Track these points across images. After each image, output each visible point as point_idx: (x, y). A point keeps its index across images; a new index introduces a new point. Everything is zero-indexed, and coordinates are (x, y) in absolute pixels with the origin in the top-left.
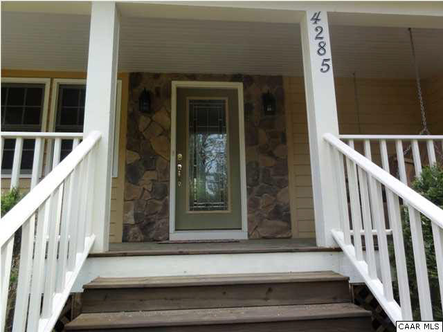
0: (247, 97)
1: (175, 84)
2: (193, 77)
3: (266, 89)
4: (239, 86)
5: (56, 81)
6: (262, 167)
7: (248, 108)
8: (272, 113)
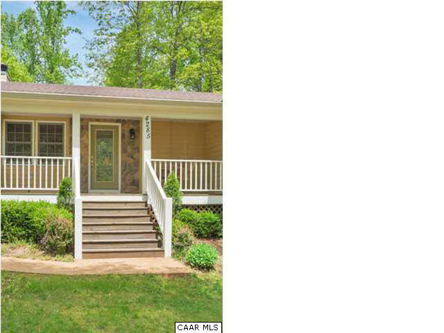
0: (123, 131)
1: (90, 123)
2: (98, 120)
3: (132, 127)
4: (120, 125)
5: (37, 121)
6: (128, 163)
7: (123, 136)
8: (134, 138)
